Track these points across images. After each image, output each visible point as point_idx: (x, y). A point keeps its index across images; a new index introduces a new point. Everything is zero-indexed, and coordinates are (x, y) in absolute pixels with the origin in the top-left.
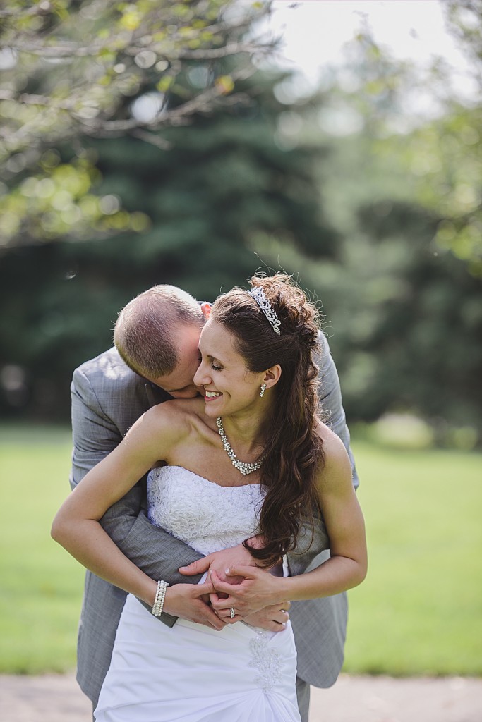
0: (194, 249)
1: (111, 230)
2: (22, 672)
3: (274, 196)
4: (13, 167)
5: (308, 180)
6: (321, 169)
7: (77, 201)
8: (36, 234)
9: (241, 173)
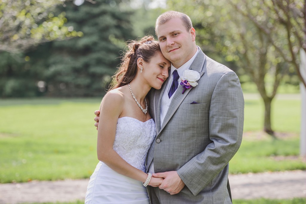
0: (95, 44)
1: (71, 36)
2: (50, 180)
3: (118, 27)
4: (40, 18)
5: (128, 22)
6: (132, 18)
7: (60, 28)
8: (48, 39)
9: (108, 20)
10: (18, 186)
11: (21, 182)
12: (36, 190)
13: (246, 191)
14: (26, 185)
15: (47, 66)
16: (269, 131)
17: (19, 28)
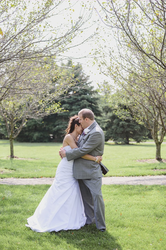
10: (37, 179)
11: (38, 178)
12: (44, 180)
13: (136, 182)
14: (40, 179)
15: (55, 126)
16: (159, 159)
17: (39, 108)
